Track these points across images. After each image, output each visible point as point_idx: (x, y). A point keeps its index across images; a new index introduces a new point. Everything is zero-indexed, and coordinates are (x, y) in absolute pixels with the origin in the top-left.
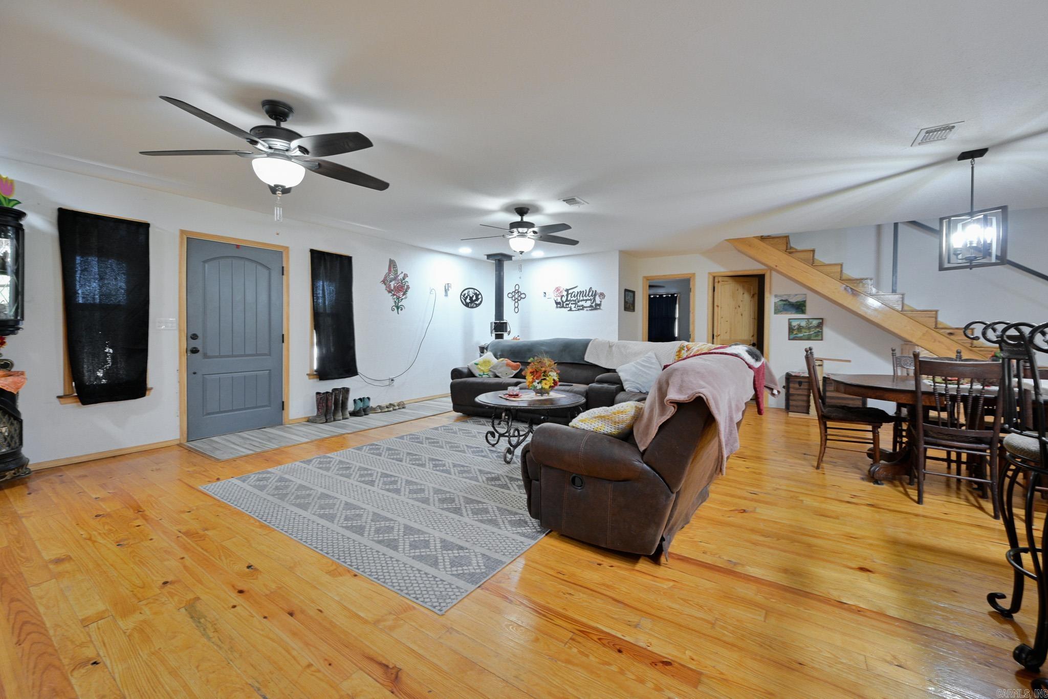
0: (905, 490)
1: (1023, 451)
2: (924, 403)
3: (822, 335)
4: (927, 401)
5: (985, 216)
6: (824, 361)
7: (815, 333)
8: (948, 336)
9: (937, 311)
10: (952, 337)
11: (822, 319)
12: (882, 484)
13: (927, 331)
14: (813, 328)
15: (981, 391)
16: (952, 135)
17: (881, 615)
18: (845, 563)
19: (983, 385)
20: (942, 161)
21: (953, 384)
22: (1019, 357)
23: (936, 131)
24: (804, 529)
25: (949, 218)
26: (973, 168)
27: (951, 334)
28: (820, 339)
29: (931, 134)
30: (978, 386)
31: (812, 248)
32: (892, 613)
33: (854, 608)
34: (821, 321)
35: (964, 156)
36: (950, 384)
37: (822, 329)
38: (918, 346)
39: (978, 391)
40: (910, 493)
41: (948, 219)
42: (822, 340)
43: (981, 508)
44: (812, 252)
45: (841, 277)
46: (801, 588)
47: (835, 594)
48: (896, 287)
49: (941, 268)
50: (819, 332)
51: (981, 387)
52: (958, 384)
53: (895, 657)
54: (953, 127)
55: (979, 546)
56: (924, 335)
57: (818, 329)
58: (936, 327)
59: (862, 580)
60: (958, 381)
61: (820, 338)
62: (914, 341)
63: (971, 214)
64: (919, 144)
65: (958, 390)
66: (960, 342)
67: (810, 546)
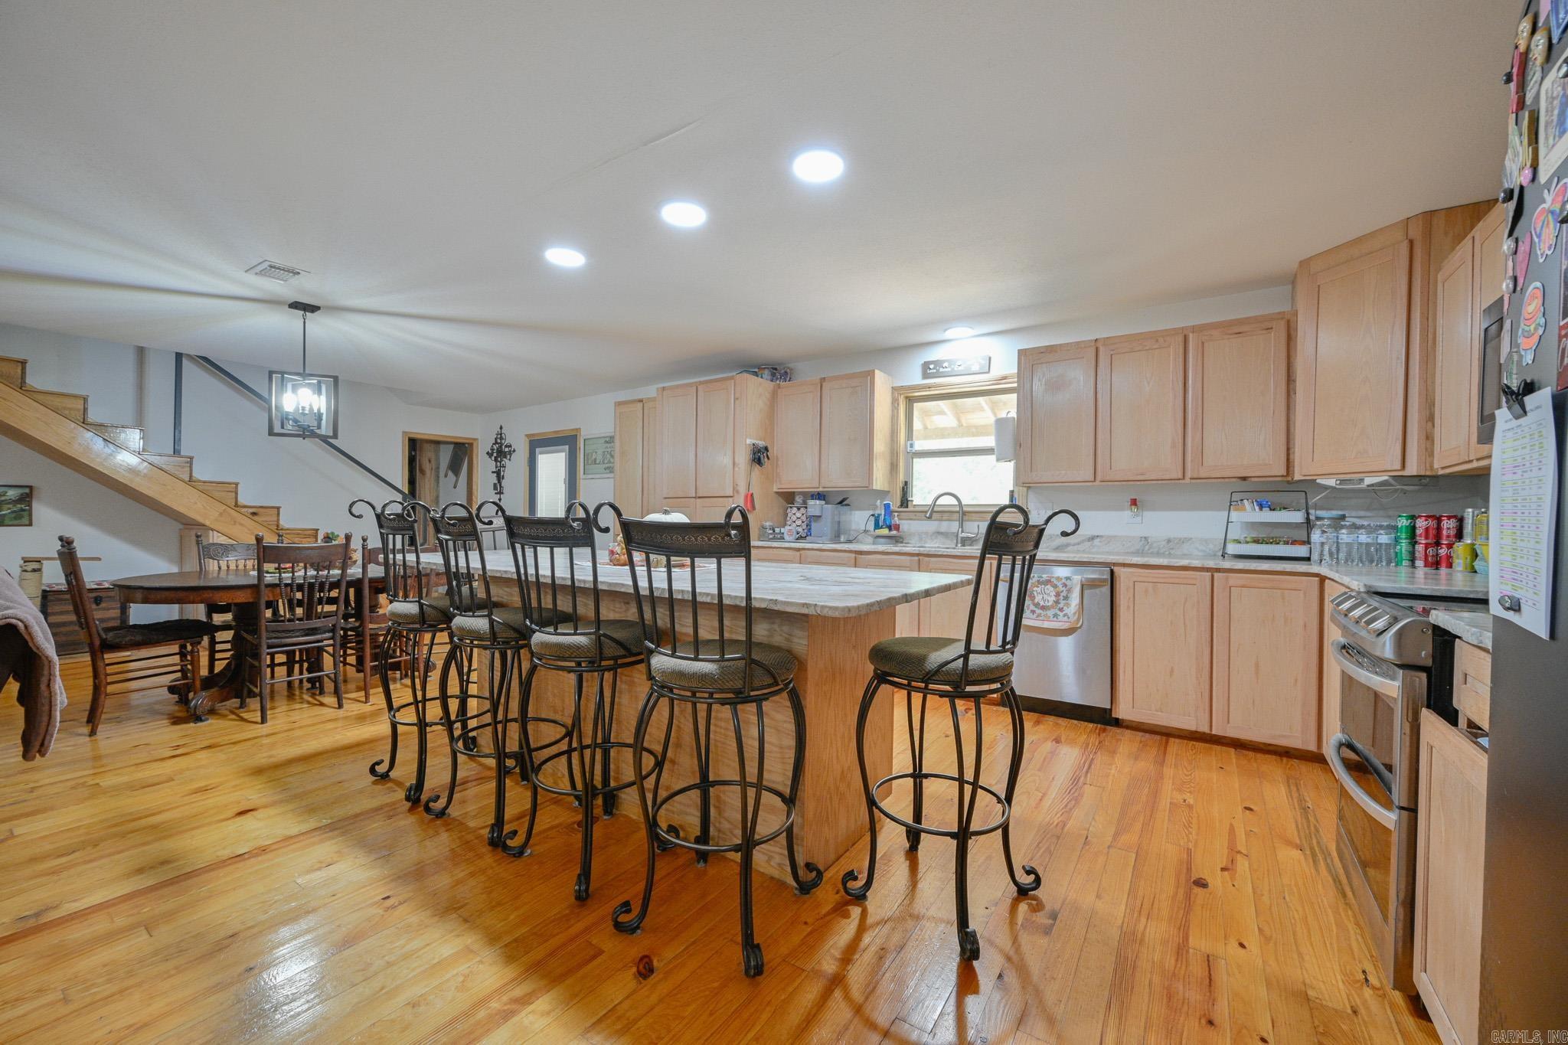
0: (238, 716)
1: (405, 616)
2: (267, 599)
3: (30, 515)
4: (270, 595)
5: (319, 382)
6: (44, 562)
7: (12, 512)
8: (251, 516)
9: (237, 484)
10: (255, 518)
11: (31, 488)
12: (207, 719)
13: (224, 510)
14: (9, 503)
15: (316, 577)
16: (295, 281)
17: (288, 839)
18: (217, 818)
19: (317, 570)
20: (272, 302)
21: (288, 572)
22: (403, 532)
23: (279, 268)
24: (131, 814)
25: (283, 373)
26: (304, 323)
27: (254, 514)
28: (27, 523)
29: (273, 270)
30: (311, 572)
31: (21, 356)
32: (295, 830)
33: (256, 851)
34: (27, 490)
35: (295, 305)
36: (284, 573)
37: (30, 505)
38: (212, 530)
39: (312, 577)
40: (246, 717)
41: (276, 374)
42: (30, 525)
43: (322, 704)
44: (20, 364)
45: (84, 419)
46: (176, 874)
47: (226, 853)
48: (180, 445)
49: (271, 433)
50: (24, 510)
51: (315, 573)
52: (293, 572)
53: (321, 862)
54: (299, 273)
55: (338, 737)
56: (221, 514)
57: (19, 506)
58: (236, 505)
59: (247, 821)
60: (293, 567)
61: (25, 521)
62: (207, 523)
63: (304, 375)
64: (256, 274)
65: (293, 578)
66: (265, 524)
67: (154, 827)
